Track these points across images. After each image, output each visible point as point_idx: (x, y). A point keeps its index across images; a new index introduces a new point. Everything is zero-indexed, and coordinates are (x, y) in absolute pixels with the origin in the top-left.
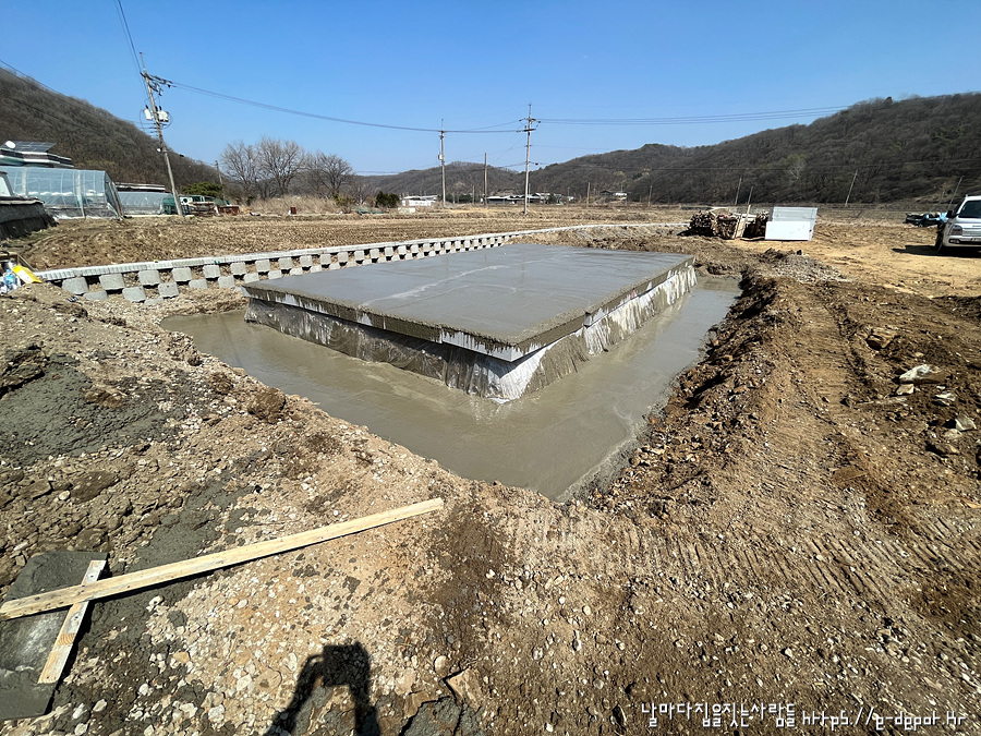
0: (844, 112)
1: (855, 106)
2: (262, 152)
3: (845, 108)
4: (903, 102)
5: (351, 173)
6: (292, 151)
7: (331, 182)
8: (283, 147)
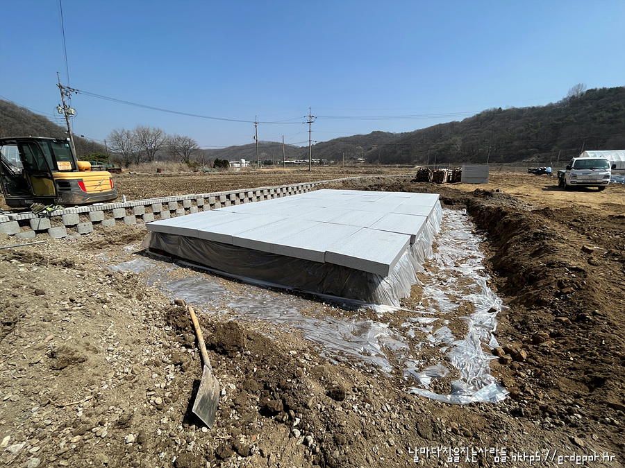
0: (478, 115)
1: (483, 112)
2: (137, 134)
3: (479, 113)
4: (507, 110)
5: (197, 147)
6: (158, 134)
7: (183, 153)
8: (151, 132)
